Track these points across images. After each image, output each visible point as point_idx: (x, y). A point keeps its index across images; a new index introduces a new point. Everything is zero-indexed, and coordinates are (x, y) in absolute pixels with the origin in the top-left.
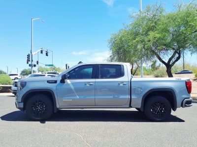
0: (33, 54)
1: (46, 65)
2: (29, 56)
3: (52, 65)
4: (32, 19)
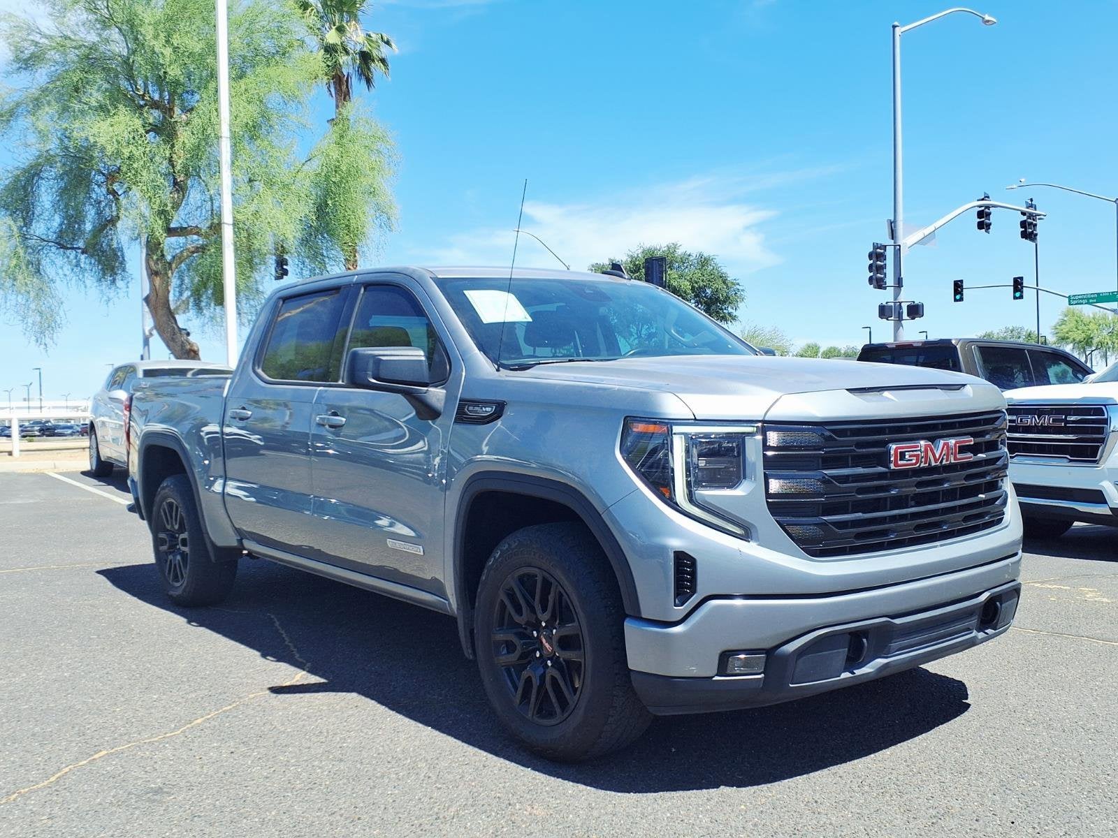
0: (906, 238)
1: (1071, 300)
2: (881, 257)
4: (897, 29)
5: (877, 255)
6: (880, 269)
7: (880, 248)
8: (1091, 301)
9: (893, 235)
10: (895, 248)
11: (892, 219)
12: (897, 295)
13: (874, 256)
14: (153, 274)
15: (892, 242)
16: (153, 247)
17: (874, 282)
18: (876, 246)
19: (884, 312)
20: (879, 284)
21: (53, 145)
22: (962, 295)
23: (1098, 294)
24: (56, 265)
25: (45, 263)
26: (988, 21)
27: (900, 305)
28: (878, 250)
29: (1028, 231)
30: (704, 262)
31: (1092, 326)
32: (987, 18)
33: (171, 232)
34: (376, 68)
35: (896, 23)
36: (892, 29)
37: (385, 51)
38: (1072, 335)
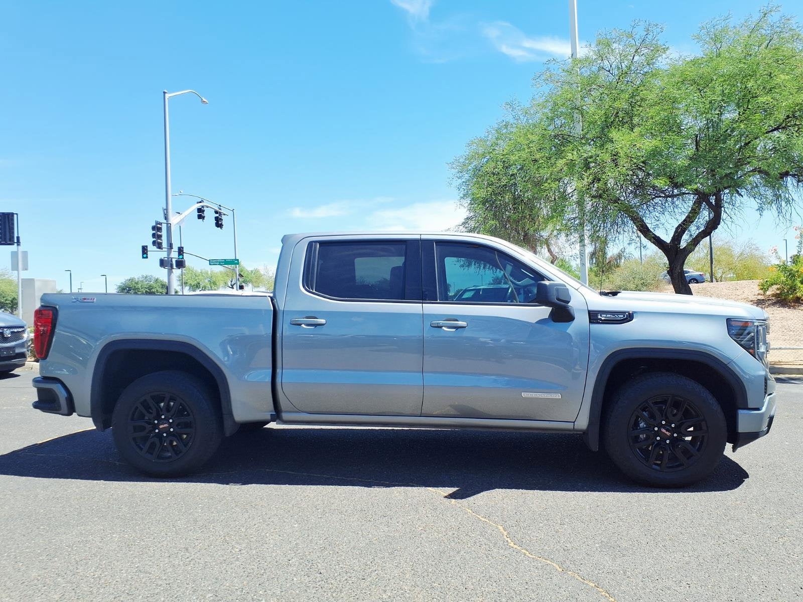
0: (174, 220)
1: (212, 262)
2: (160, 229)
3: (235, 262)
4: (166, 95)
5: (157, 228)
6: (160, 237)
7: (158, 224)
8: (221, 263)
9: (166, 218)
10: (167, 226)
11: (165, 208)
12: (169, 254)
13: (156, 229)
15: (165, 221)
17: (157, 244)
18: (157, 223)
19: (162, 263)
20: (159, 246)
22: (147, 255)
23: (225, 260)
26: (204, 102)
27: (172, 260)
28: (158, 225)
29: (218, 222)
31: (200, 277)
32: (204, 100)
35: (166, 91)
36: (163, 94)
38: (190, 282)
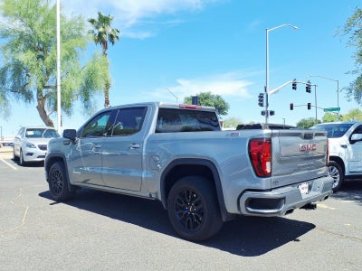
3: (338, 109)
5: (261, 97)
6: (262, 101)
9: (266, 91)
11: (266, 86)
12: (267, 108)
14: (39, 100)
15: (265, 93)
16: (39, 92)
18: (261, 94)
19: (263, 113)
20: (261, 105)
21: (10, 61)
22: (293, 108)
24: (11, 96)
25: (7, 96)
27: (268, 111)
29: (308, 90)
30: (218, 97)
33: (45, 87)
34: (115, 39)
37: (118, 34)
